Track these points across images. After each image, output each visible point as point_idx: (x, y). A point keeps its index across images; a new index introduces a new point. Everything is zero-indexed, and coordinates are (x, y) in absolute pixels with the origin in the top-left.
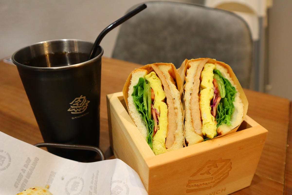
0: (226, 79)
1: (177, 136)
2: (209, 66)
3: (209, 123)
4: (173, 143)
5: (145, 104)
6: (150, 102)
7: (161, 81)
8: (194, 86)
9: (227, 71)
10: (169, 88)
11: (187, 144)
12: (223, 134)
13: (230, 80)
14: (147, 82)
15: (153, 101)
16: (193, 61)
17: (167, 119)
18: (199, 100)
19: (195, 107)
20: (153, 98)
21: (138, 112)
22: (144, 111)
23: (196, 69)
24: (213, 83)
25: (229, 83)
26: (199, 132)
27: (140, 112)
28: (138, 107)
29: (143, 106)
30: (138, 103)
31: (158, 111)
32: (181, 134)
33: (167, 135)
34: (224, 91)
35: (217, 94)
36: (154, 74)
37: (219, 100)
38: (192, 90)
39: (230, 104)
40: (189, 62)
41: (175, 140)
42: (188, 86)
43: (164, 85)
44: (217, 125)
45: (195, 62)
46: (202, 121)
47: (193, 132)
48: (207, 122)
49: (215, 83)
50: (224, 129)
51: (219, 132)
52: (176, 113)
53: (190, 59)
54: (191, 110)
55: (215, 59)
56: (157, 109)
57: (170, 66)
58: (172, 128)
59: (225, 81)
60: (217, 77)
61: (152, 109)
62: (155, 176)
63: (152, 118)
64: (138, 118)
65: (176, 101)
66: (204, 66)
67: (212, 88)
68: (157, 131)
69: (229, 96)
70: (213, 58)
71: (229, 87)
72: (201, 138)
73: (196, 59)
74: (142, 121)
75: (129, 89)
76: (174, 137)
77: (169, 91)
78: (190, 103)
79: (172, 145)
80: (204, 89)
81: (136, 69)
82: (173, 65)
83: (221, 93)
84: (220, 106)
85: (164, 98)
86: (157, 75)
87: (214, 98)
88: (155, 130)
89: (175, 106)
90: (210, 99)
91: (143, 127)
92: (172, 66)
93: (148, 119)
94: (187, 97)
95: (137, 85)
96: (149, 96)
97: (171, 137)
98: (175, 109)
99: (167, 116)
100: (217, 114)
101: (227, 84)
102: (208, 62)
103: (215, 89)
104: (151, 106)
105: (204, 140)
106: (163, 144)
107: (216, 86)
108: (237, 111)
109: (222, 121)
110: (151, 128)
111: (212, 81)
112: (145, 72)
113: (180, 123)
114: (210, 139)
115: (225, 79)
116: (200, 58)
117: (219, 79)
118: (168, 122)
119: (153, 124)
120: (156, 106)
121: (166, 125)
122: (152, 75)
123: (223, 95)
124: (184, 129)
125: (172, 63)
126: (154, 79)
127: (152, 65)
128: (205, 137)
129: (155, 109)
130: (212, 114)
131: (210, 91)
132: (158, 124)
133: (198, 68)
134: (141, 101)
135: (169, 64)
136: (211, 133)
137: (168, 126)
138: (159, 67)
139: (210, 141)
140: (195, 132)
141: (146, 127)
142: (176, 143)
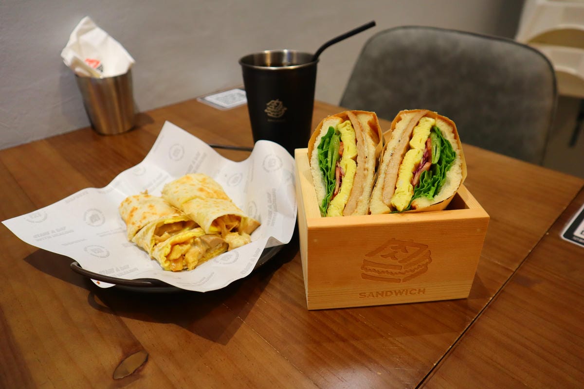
0: (446, 140)
1: (359, 204)
2: (426, 121)
3: (403, 192)
4: (354, 211)
5: (329, 159)
6: (335, 157)
7: (355, 133)
8: (399, 145)
9: (452, 130)
10: (363, 144)
11: (370, 213)
12: (417, 210)
13: (453, 143)
14: (339, 133)
15: (340, 156)
16: (406, 112)
17: (352, 181)
18: (401, 163)
19: (393, 171)
20: (341, 153)
21: (319, 168)
22: (327, 169)
23: (408, 123)
24: (426, 144)
25: (450, 146)
26: (387, 201)
27: (322, 169)
28: (321, 162)
29: (327, 162)
30: (322, 157)
31: (344, 170)
32: (366, 202)
33: (348, 200)
34: (438, 155)
35: (427, 158)
36: (349, 124)
37: (427, 165)
38: (394, 149)
39: (441, 173)
40: (401, 114)
41: (356, 208)
42: (392, 144)
43: (357, 139)
44: (413, 196)
45: (409, 114)
46: (396, 188)
47: (381, 201)
48: (402, 190)
49: (429, 144)
50: (422, 202)
51: (413, 205)
52: (365, 175)
53: (403, 110)
54: (385, 174)
55: (437, 113)
56: (343, 167)
57: (372, 115)
58: (356, 193)
59: (443, 142)
60: (434, 136)
61: (337, 166)
62: (315, 241)
63: (335, 178)
64: (318, 177)
65: (368, 161)
66: (420, 119)
67: (422, 150)
68: (337, 194)
69: (444, 163)
70: (434, 111)
71: (447, 151)
72: (388, 209)
73: (410, 110)
74: (322, 181)
75: (316, 140)
76: (357, 204)
77: (363, 146)
78: (388, 166)
79: (351, 214)
80: (412, 149)
81: (329, 116)
82: (375, 114)
83: (433, 156)
84: (426, 174)
85: (354, 155)
86: (352, 125)
87: (422, 162)
88: (335, 193)
89: (366, 166)
90: (414, 163)
91: (321, 188)
92: (374, 116)
93: (329, 179)
94: (386, 157)
95: (326, 136)
96: (335, 149)
97: (353, 203)
98: (365, 170)
99: (353, 177)
100: (418, 183)
101: (445, 147)
102: (426, 116)
103: (425, 151)
104: (336, 163)
105: (391, 212)
106: (340, 210)
107: (429, 149)
108: (449, 183)
109: (422, 193)
110: (331, 190)
111: (425, 141)
112: (338, 120)
113: (368, 189)
114: (399, 212)
115: (444, 141)
116: (416, 110)
117: (436, 139)
118: (353, 185)
119: (333, 185)
120: (342, 164)
121: (350, 188)
122: (346, 125)
123: (435, 161)
124: (371, 195)
125: (374, 113)
126: (348, 130)
127: (349, 113)
128: (394, 209)
129: (340, 167)
130: (412, 183)
131: (419, 153)
132: (340, 186)
133: (410, 122)
134: (326, 155)
135: (371, 114)
136: (401, 204)
137: (352, 190)
138: (358, 116)
139: (399, 215)
140: (383, 202)
141: (325, 188)
142: (357, 212)
